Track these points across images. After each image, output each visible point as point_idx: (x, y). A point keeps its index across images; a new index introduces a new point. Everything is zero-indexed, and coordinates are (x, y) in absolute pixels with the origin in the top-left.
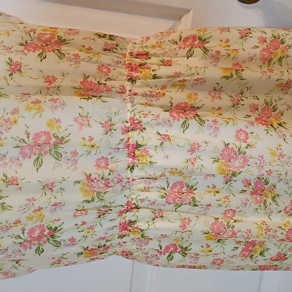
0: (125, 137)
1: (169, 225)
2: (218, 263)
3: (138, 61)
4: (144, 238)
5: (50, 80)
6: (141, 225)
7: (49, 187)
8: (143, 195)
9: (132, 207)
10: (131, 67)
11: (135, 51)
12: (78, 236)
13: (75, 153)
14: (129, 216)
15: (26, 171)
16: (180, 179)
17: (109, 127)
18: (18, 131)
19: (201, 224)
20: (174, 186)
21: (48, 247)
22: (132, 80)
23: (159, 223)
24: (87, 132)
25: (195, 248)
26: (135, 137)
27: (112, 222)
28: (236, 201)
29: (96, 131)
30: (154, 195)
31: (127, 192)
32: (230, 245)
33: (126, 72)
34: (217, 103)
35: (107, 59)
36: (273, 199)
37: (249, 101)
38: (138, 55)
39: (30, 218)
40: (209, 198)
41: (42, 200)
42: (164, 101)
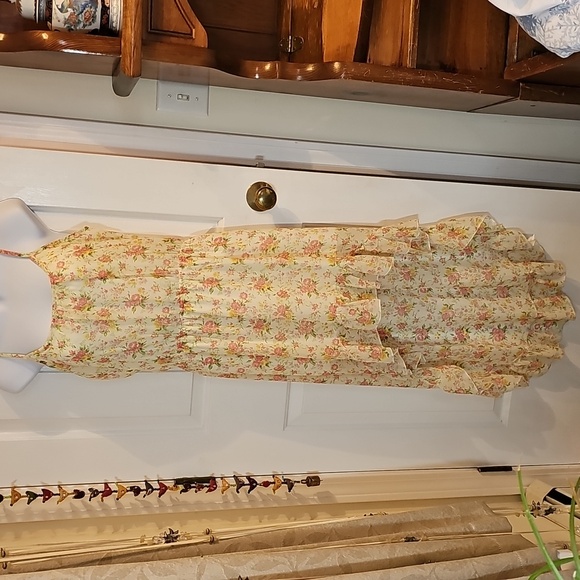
0: (178, 297)
1: (205, 344)
2: (241, 372)
3: (186, 255)
4: (192, 353)
5: (139, 271)
6: (190, 345)
7: (139, 321)
8: (189, 328)
9: (183, 335)
10: (182, 259)
11: (185, 249)
12: (154, 349)
13: (152, 305)
14: (182, 339)
15: (129, 313)
16: (211, 319)
17: (169, 292)
18: (124, 294)
19: (222, 344)
20: (207, 323)
21: (138, 354)
22: (182, 267)
23: (199, 344)
24: (158, 294)
25: (223, 361)
26: (184, 297)
27: (172, 343)
28: (243, 331)
29: (162, 294)
30: (195, 328)
31: (180, 326)
32: (245, 360)
33: (179, 262)
34: (232, 277)
35: (168, 256)
36: (267, 331)
37: (250, 275)
38: (187, 251)
39: (130, 336)
40: (228, 330)
41: (136, 327)
42: (200, 277)
